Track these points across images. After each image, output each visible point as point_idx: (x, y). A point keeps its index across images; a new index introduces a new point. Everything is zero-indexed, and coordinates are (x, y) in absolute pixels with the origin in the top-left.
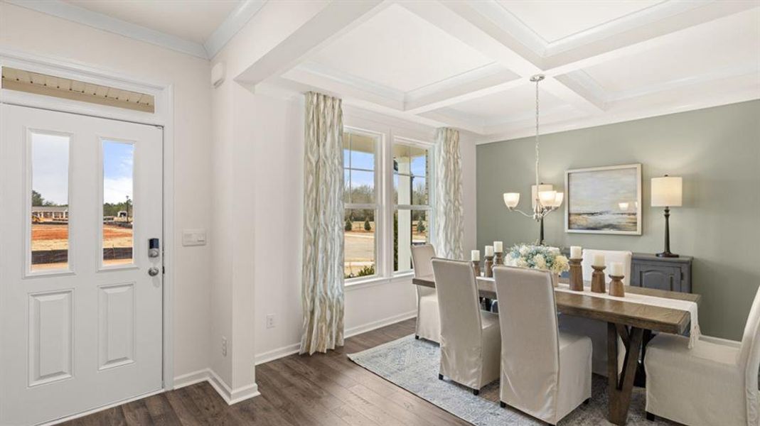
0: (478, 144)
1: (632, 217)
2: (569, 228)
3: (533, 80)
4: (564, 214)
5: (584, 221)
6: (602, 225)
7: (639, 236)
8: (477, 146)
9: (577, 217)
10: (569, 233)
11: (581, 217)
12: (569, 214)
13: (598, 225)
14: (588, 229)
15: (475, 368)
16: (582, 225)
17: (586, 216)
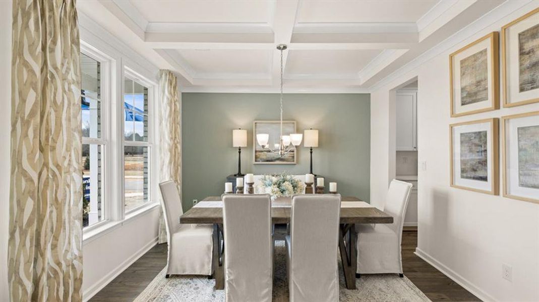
0: (184, 91)
1: (291, 153)
2: (256, 161)
3: (279, 48)
4: (252, 151)
5: (264, 156)
6: (275, 158)
7: (295, 164)
8: (182, 93)
9: (260, 153)
10: (255, 164)
11: (262, 153)
12: (256, 151)
13: (273, 159)
14: (267, 161)
15: (266, 288)
16: (264, 159)
17: (266, 153)
